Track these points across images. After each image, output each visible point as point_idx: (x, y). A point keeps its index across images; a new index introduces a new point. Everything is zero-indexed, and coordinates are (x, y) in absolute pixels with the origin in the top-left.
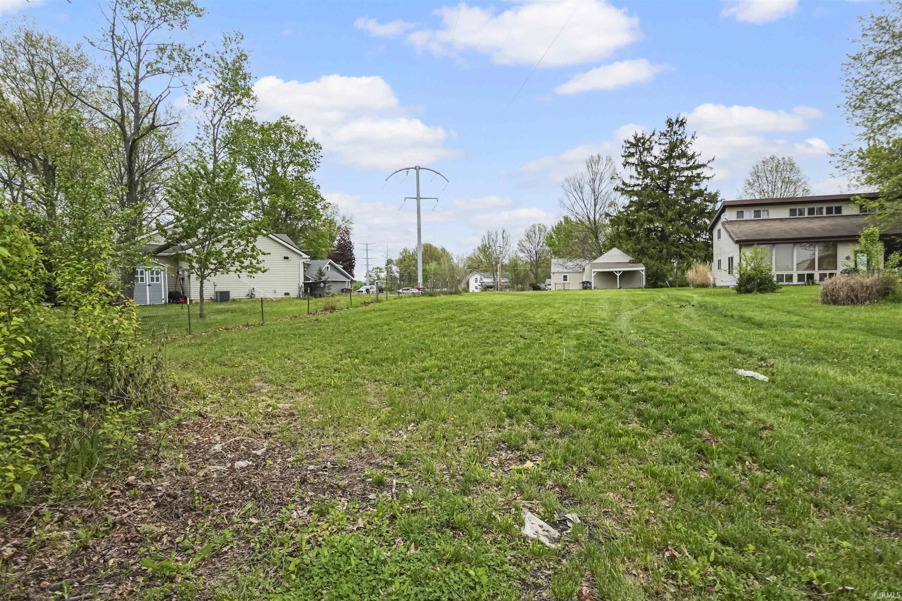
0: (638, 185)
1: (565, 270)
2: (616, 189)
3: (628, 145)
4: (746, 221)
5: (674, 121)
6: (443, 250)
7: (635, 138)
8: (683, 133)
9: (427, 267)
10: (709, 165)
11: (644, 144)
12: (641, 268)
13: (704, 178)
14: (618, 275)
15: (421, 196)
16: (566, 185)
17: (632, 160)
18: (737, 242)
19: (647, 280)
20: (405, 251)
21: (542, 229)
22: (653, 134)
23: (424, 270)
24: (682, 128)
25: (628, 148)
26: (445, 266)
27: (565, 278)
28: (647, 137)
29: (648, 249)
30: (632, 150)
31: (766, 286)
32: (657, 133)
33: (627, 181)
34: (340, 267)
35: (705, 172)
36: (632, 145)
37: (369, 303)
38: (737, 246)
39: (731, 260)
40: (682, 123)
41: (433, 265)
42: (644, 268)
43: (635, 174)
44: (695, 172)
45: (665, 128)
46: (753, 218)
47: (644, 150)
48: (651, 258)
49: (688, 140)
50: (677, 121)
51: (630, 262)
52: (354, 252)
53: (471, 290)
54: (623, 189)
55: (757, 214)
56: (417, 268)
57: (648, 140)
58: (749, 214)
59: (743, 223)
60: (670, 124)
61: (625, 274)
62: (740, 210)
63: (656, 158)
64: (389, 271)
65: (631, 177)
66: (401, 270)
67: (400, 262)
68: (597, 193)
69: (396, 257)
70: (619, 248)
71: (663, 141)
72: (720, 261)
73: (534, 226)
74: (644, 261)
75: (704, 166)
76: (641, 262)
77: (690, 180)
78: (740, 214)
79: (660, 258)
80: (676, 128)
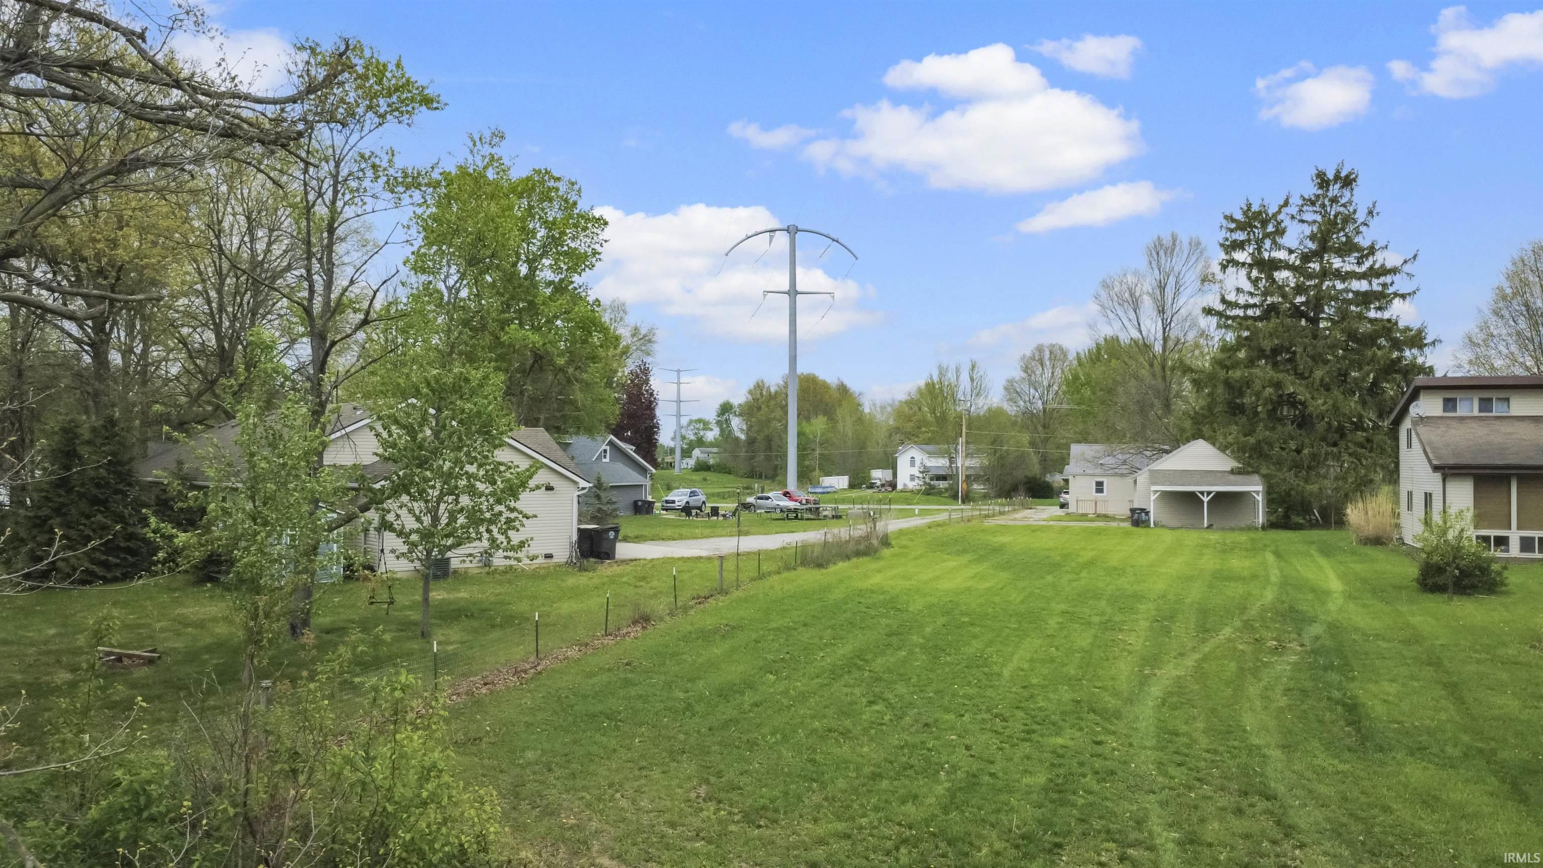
0: (1254, 306)
1: (1098, 471)
2: (1208, 311)
3: (1233, 226)
4: (1462, 419)
5: (1330, 175)
6: (843, 390)
7: (1245, 213)
8: (1350, 202)
9: (807, 429)
10: (1407, 268)
11: (1264, 223)
12: (1255, 487)
13: (1396, 295)
14: (1206, 499)
15: (799, 288)
16: (1103, 294)
17: (1241, 256)
18: (1436, 468)
19: (1269, 512)
20: (759, 386)
21: (1057, 354)
22: (1286, 204)
23: (800, 434)
24: (1347, 193)
25: (1231, 231)
26: (846, 426)
27: (1099, 487)
28: (1272, 210)
29: (1271, 445)
30: (1240, 236)
31: (1475, 581)
32: (1296, 201)
33: (1231, 297)
34: (629, 449)
35: (1400, 284)
36: (1241, 227)
37: (706, 598)
38: (1438, 476)
39: (1428, 497)
40: (1348, 182)
41: (819, 424)
42: (1260, 488)
43: (1248, 286)
44: (1376, 285)
45: (1311, 190)
46: (1476, 413)
47: (1264, 237)
48: (1279, 463)
49: (1361, 216)
50: (1337, 177)
51: (1232, 472)
52: (658, 412)
53: (900, 487)
54: (1220, 314)
55: (1486, 405)
56: (786, 427)
57: (1275, 215)
58: (1468, 407)
59: (1454, 424)
60: (1323, 181)
61: (1221, 499)
62: (1449, 395)
63: (1291, 252)
64: (724, 425)
65: (1239, 290)
66: (750, 428)
67: (750, 411)
68: (1168, 314)
69: (739, 398)
70: (1212, 441)
71: (1309, 217)
72: (1410, 494)
73: (1040, 349)
74: (1264, 471)
75: (1394, 271)
76: (1256, 471)
77: (1366, 299)
78: (1450, 404)
79: (1296, 466)
80: (1334, 190)
